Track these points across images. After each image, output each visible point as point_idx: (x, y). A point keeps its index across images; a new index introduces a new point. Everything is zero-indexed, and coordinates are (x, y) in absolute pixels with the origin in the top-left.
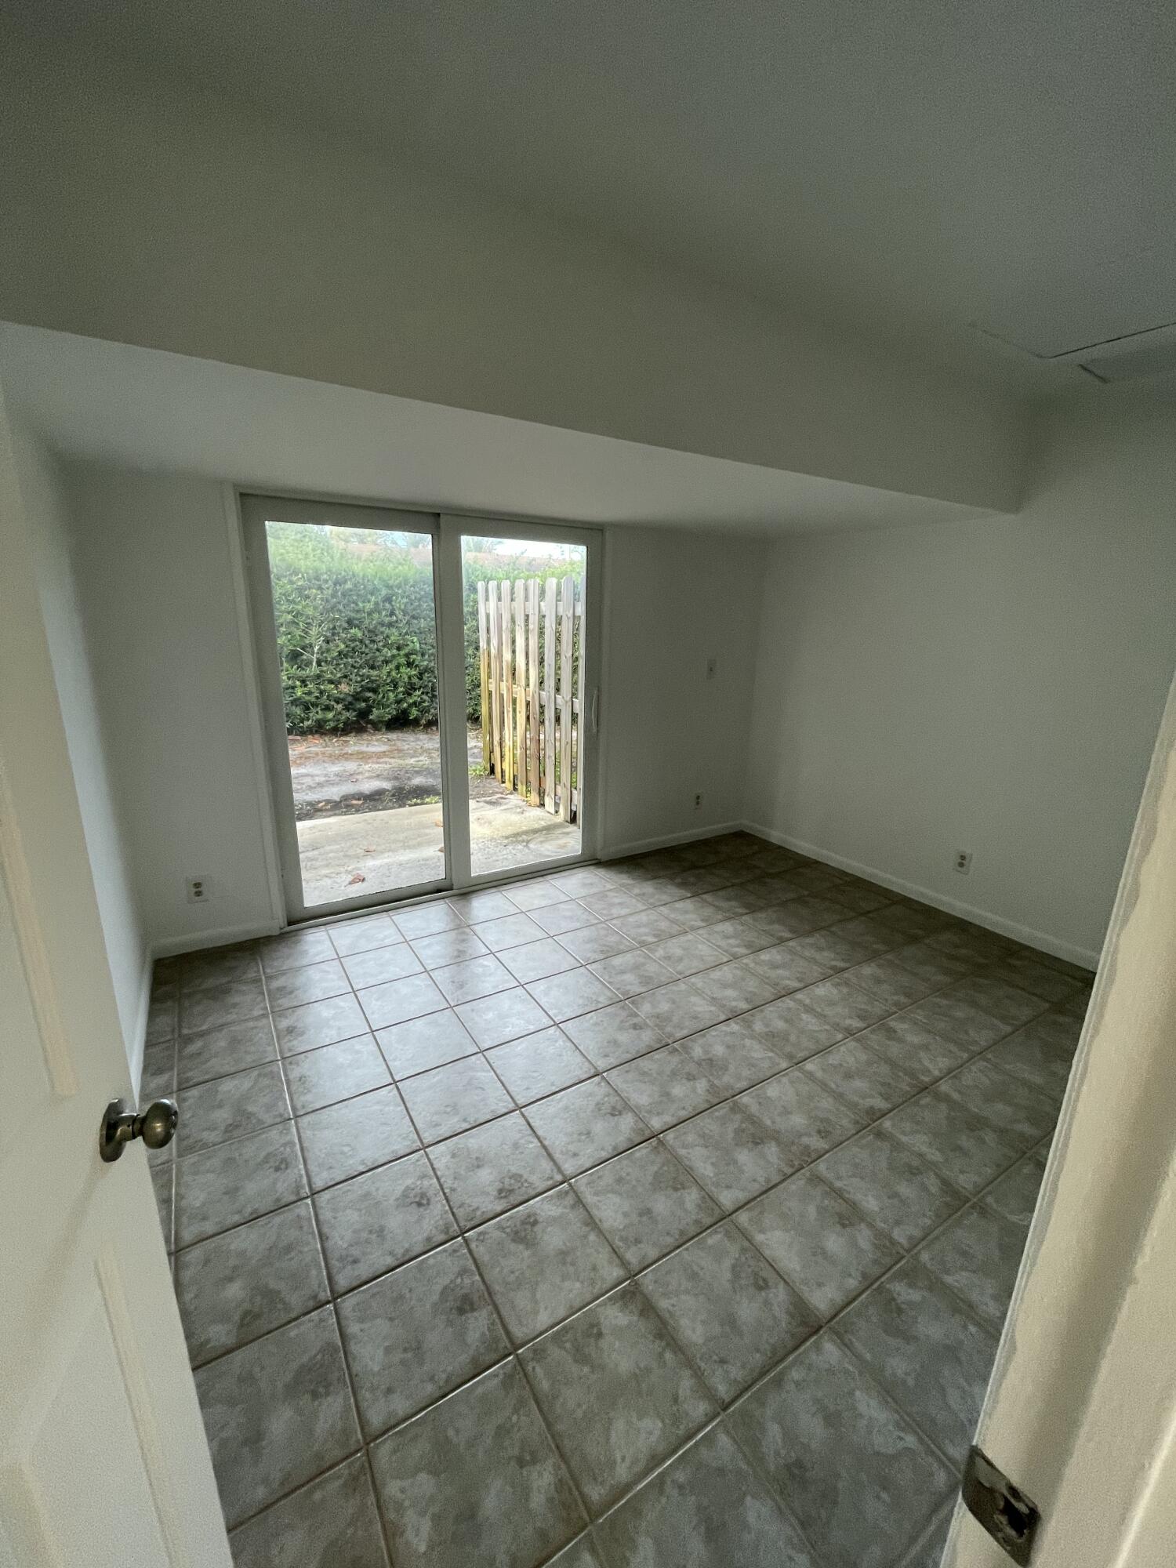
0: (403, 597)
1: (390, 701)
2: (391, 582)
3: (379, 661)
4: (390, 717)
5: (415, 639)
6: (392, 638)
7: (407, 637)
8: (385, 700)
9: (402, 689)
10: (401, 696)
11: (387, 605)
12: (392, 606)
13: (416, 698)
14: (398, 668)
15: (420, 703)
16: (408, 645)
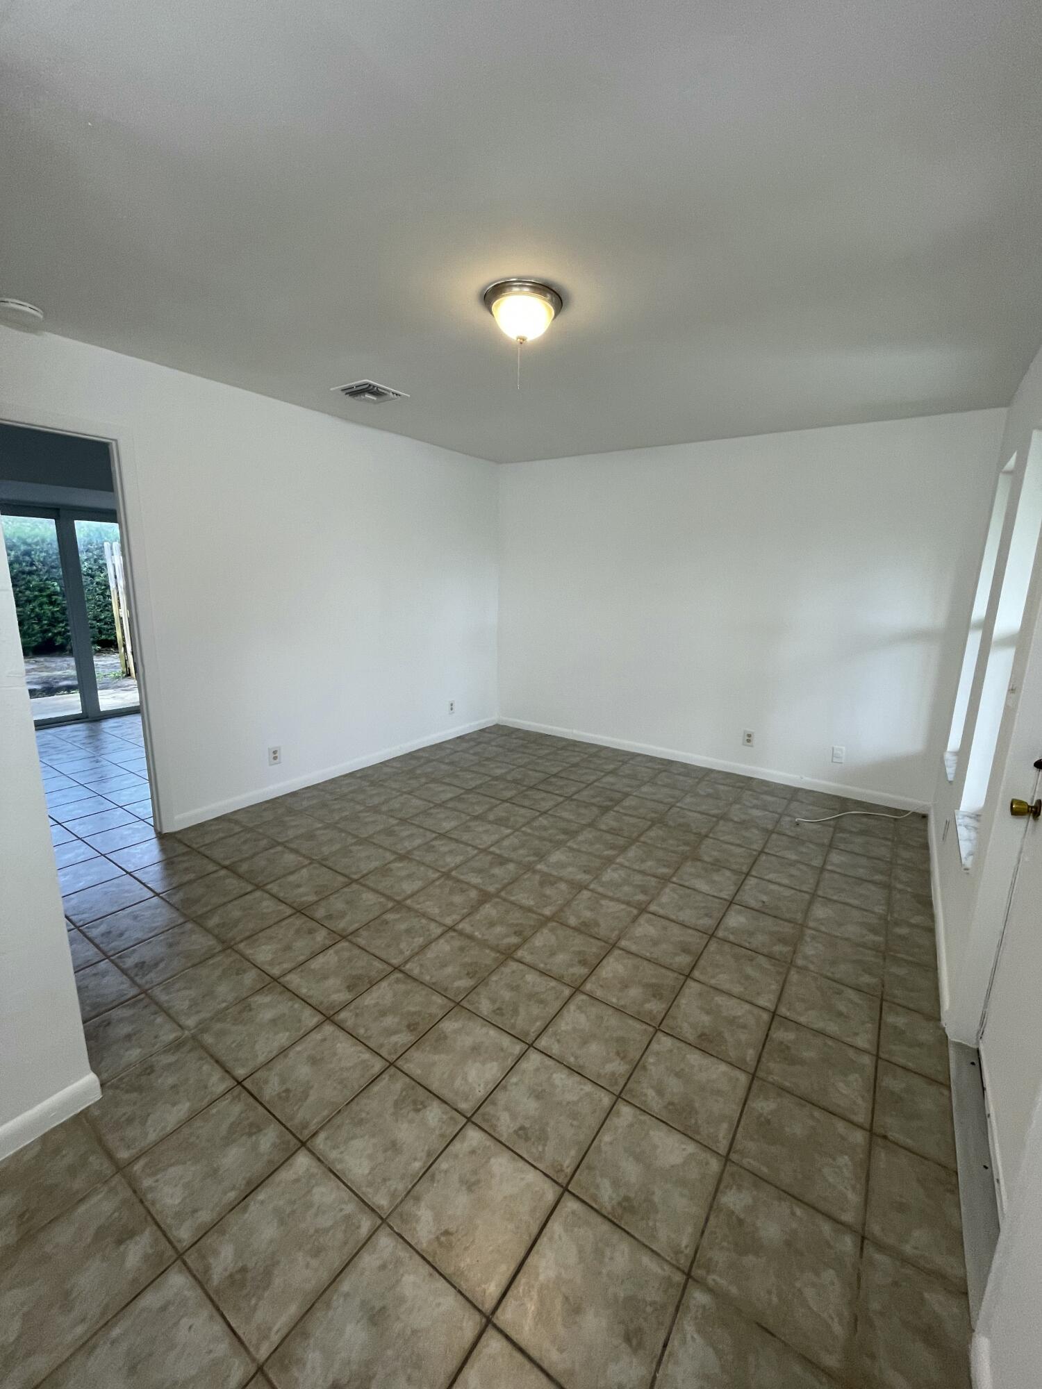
0: (41, 552)
1: (36, 631)
2: (29, 541)
3: (22, 601)
4: (36, 644)
5: (56, 584)
6: (33, 583)
7: (47, 582)
8: (31, 630)
9: (46, 622)
10: (45, 627)
11: (27, 558)
12: (32, 559)
13: (60, 629)
14: (41, 605)
15: (65, 632)
16: (49, 588)
